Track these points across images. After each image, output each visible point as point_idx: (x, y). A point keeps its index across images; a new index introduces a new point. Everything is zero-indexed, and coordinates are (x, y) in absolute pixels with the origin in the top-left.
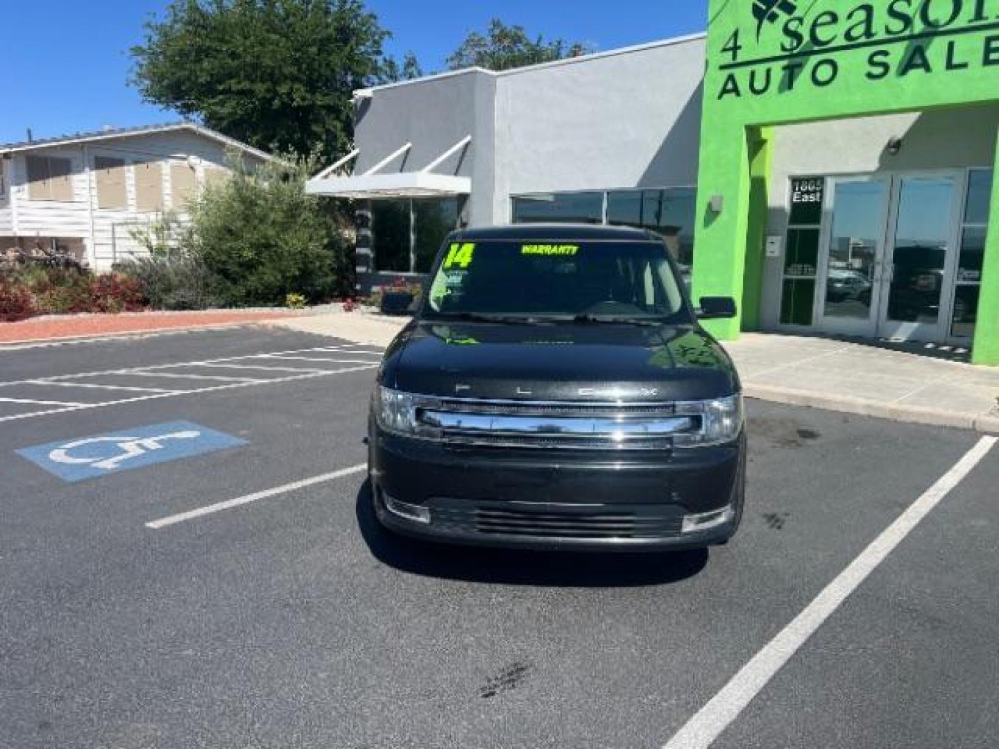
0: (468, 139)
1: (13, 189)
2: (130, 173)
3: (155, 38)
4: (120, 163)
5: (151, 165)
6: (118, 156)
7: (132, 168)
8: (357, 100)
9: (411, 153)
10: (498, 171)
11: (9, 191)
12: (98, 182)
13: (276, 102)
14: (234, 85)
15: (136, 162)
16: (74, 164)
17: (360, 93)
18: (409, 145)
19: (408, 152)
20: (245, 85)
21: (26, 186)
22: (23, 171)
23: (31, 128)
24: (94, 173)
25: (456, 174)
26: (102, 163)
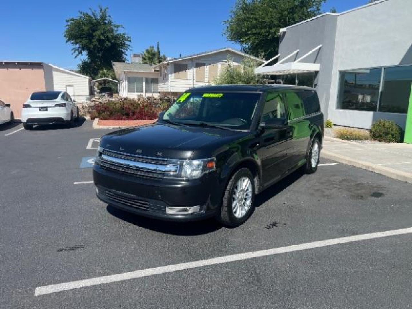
0: (321, 46)
1: (169, 75)
2: (207, 68)
3: (233, 16)
4: (204, 65)
5: (215, 65)
6: (204, 62)
7: (208, 66)
8: (281, 33)
9: (299, 54)
10: (335, 60)
11: (168, 77)
12: (196, 72)
13: (270, 36)
14: (254, 31)
15: (209, 64)
16: (189, 66)
17: (282, 30)
18: (297, 51)
19: (297, 53)
20: (258, 31)
21: (173, 75)
22: (173, 70)
23: (181, 54)
24: (195, 69)
25: (314, 62)
26: (198, 65)
